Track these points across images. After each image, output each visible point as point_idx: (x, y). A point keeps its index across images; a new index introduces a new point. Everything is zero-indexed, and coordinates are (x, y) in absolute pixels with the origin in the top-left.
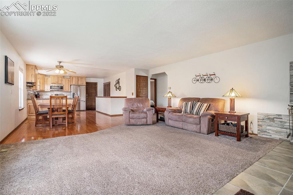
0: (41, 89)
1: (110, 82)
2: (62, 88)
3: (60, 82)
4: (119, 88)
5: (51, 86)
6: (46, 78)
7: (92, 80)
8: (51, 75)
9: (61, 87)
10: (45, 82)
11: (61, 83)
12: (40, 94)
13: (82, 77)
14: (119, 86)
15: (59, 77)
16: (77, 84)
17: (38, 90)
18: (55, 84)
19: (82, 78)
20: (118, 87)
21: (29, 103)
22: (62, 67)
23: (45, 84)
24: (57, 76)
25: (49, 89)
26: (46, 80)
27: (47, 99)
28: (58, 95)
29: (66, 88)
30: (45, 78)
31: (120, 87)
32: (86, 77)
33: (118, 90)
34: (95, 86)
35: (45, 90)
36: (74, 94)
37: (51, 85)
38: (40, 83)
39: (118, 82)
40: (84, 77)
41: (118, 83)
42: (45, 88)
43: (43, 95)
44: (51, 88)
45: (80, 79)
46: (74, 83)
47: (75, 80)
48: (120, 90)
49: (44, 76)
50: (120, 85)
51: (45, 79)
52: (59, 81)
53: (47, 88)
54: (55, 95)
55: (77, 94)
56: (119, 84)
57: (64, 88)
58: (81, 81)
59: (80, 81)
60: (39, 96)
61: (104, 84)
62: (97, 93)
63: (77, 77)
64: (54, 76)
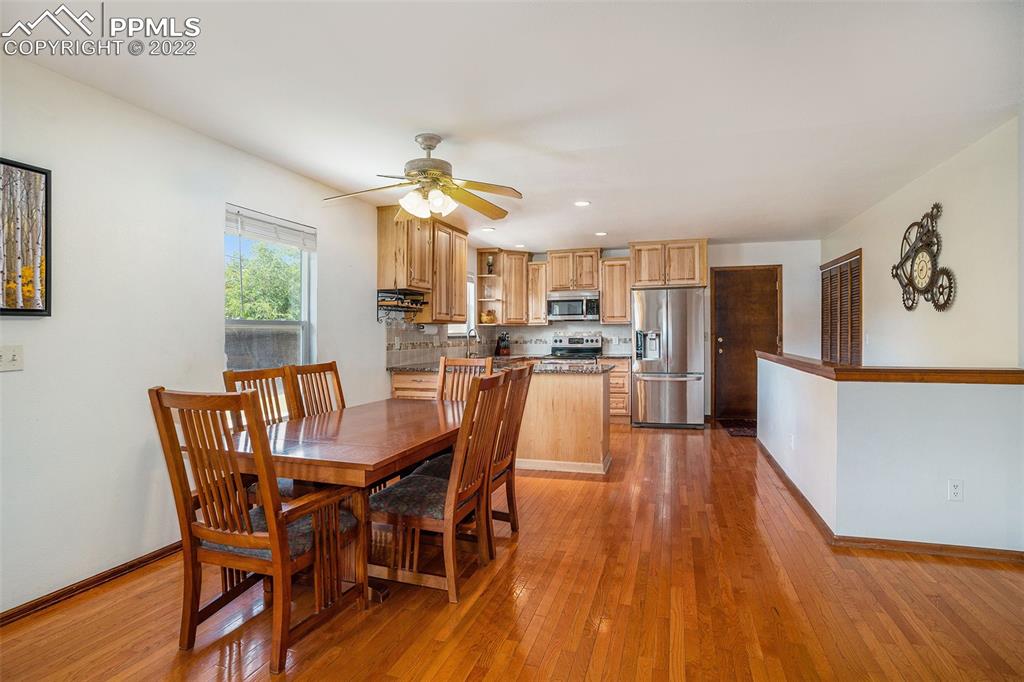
0: (513, 315)
1: (859, 252)
2: (593, 306)
3: (586, 280)
4: (939, 290)
5: (549, 303)
6: (532, 265)
7: (751, 256)
8: (552, 252)
9: (587, 300)
10: (527, 283)
11: (589, 281)
12: (510, 337)
13: (684, 241)
14: (937, 273)
15: (580, 256)
16: (660, 283)
17: (500, 322)
18: (567, 289)
19: (685, 247)
20: (922, 281)
21: (397, 389)
23: (530, 292)
24: (573, 251)
25: (543, 316)
26: (530, 277)
28: (580, 341)
29: (611, 307)
30: (530, 268)
31: (944, 281)
32: (710, 241)
33: (924, 305)
34: (768, 288)
35: (530, 321)
36: (642, 337)
37: (551, 296)
38: (506, 289)
39: (926, 237)
40: (697, 241)
41: (928, 246)
42: (527, 313)
43: (525, 342)
44: (550, 311)
45: (674, 254)
46: (645, 276)
47: (650, 263)
48: (940, 307)
49: (525, 259)
50: (942, 263)
51: (528, 271)
52: (584, 275)
53: (537, 312)
54: (571, 341)
55: (658, 335)
56: (934, 257)
57: (606, 308)
58: (682, 267)
59: (674, 264)
60: (507, 347)
61: (822, 268)
62: (781, 327)
63: (659, 247)
64: (562, 255)
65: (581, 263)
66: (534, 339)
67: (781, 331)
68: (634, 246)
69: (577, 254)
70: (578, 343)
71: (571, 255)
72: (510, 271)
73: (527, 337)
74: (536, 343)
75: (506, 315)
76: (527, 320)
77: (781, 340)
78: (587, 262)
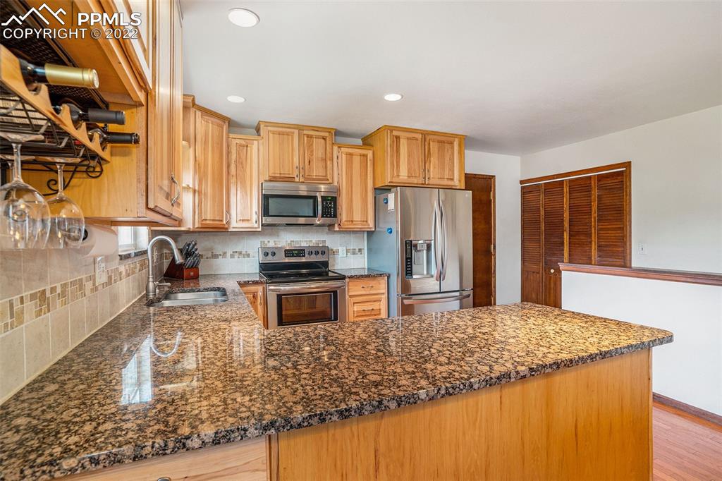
0: (209, 215)
2: (330, 207)
3: (318, 170)
5: (266, 198)
6: (236, 139)
8: (268, 124)
9: (323, 199)
10: (228, 166)
11: (322, 173)
12: (200, 249)
13: (444, 134)
15: (309, 137)
16: (421, 181)
17: (188, 225)
18: (290, 179)
19: (445, 141)
23: (232, 179)
24: (300, 128)
25: (255, 217)
26: (234, 156)
28: (300, 252)
29: (355, 208)
30: (233, 143)
35: (233, 224)
37: (268, 188)
38: (199, 169)
42: (228, 211)
43: (216, 256)
44: (266, 212)
47: (410, 155)
49: (225, 127)
51: (229, 146)
52: (314, 164)
53: (244, 210)
54: (289, 253)
55: (429, 245)
57: (342, 209)
59: (434, 160)
61: (522, 182)
62: (495, 236)
63: (419, 136)
64: (284, 130)
65: (310, 146)
66: (229, 252)
67: (495, 240)
68: (392, 131)
69: (306, 132)
70: (298, 255)
71: (296, 131)
72: (206, 143)
73: (219, 249)
74: (232, 256)
75: (200, 213)
76: (228, 223)
77: (495, 248)
78: (318, 146)
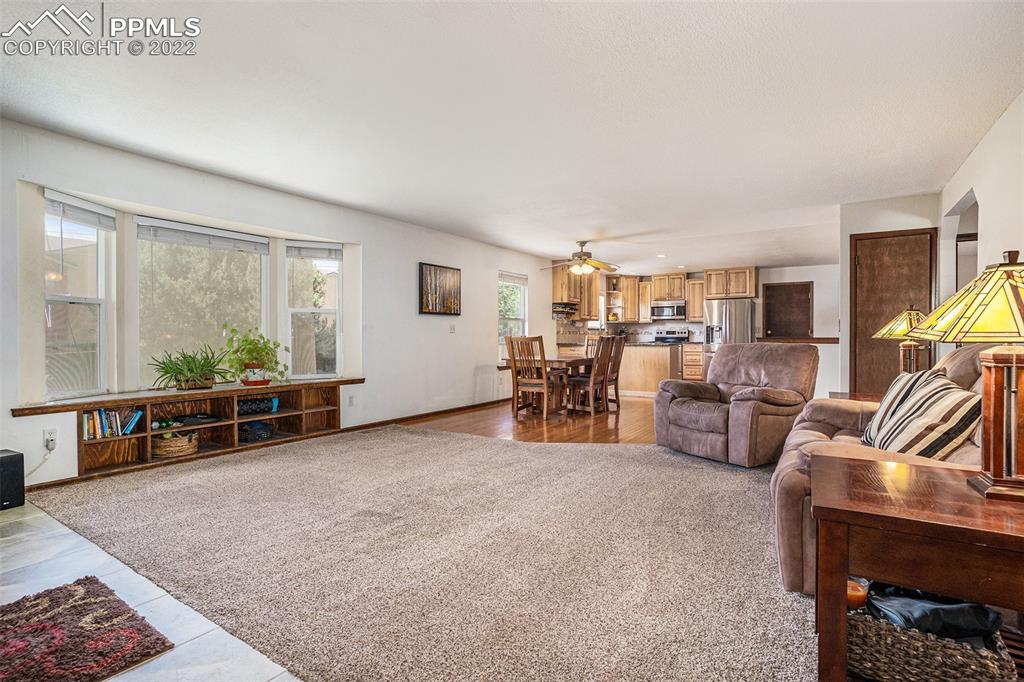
0: (630, 317)
2: (681, 310)
3: (677, 293)
5: (653, 308)
7: (791, 276)
8: (654, 275)
9: (677, 307)
10: (638, 296)
11: (679, 295)
13: (739, 268)
15: (673, 279)
16: (723, 296)
18: (664, 299)
19: (740, 271)
22: (589, 255)
23: (640, 302)
24: (669, 275)
25: (649, 317)
26: (641, 292)
27: (646, 345)
28: (674, 333)
29: (694, 310)
30: (641, 286)
32: (758, 268)
34: (803, 297)
35: (641, 320)
36: (710, 330)
37: (654, 304)
38: (625, 300)
40: (747, 268)
42: (639, 315)
43: (638, 334)
44: (653, 314)
45: (733, 276)
46: (713, 291)
47: (717, 283)
49: (637, 280)
51: (639, 288)
52: (675, 290)
53: (645, 314)
54: (668, 333)
55: (721, 329)
57: (690, 311)
58: (737, 282)
59: (732, 283)
63: (723, 272)
64: (661, 277)
65: (674, 282)
66: (644, 332)
67: (812, 326)
68: (707, 272)
69: (671, 277)
71: (667, 277)
72: (627, 289)
73: (639, 330)
74: (645, 334)
75: (625, 317)
76: (639, 320)
77: (812, 332)
78: (677, 282)
